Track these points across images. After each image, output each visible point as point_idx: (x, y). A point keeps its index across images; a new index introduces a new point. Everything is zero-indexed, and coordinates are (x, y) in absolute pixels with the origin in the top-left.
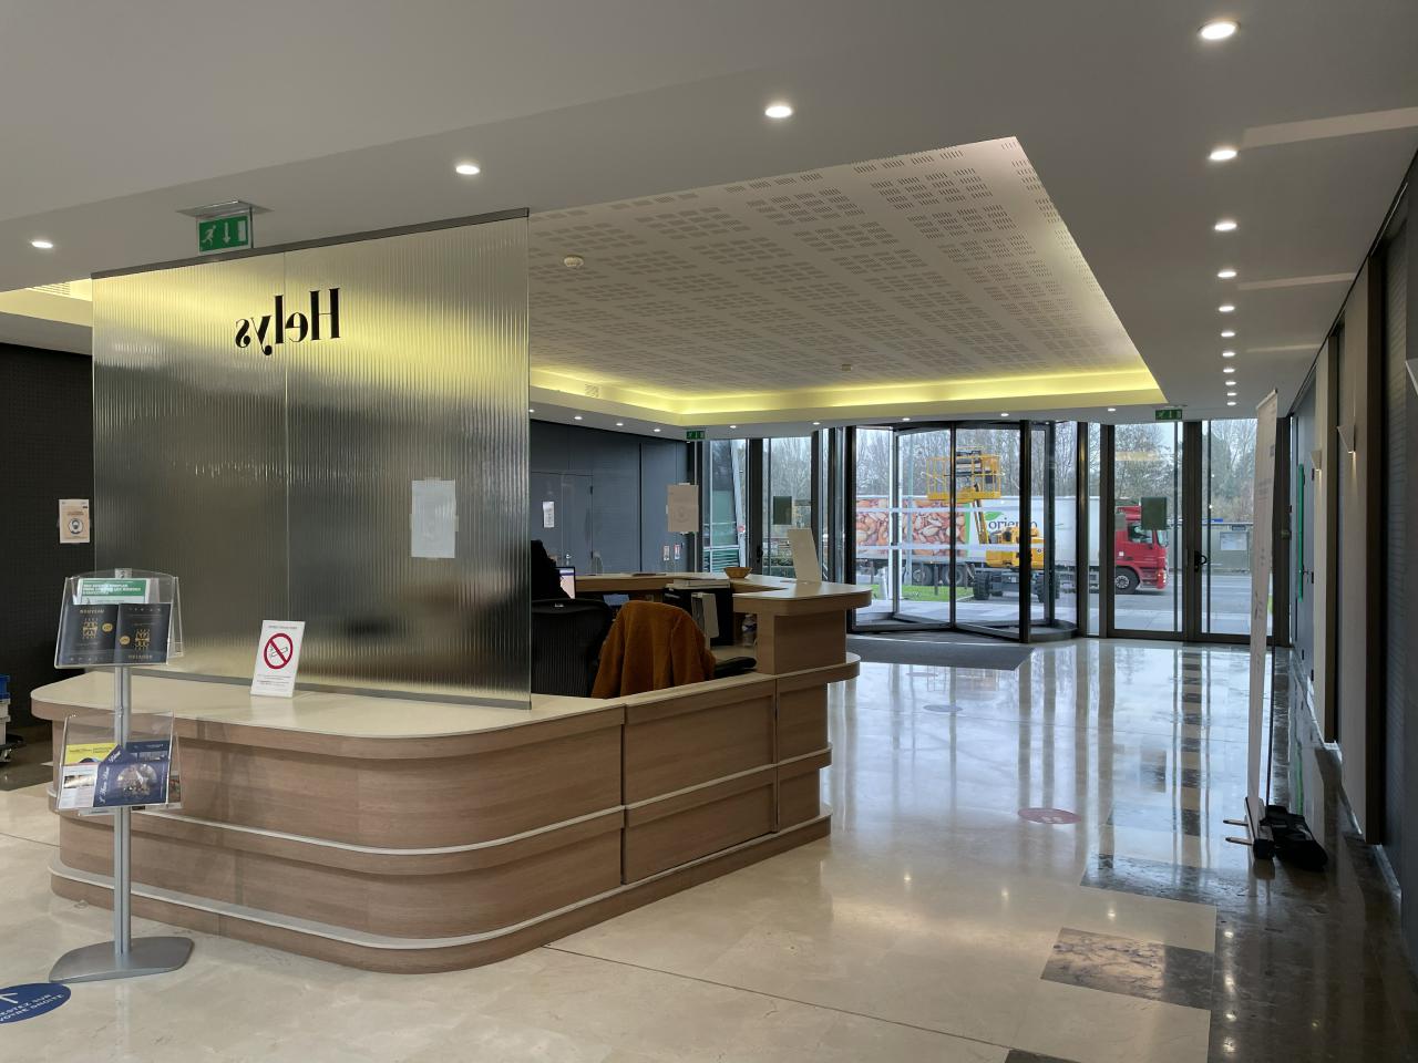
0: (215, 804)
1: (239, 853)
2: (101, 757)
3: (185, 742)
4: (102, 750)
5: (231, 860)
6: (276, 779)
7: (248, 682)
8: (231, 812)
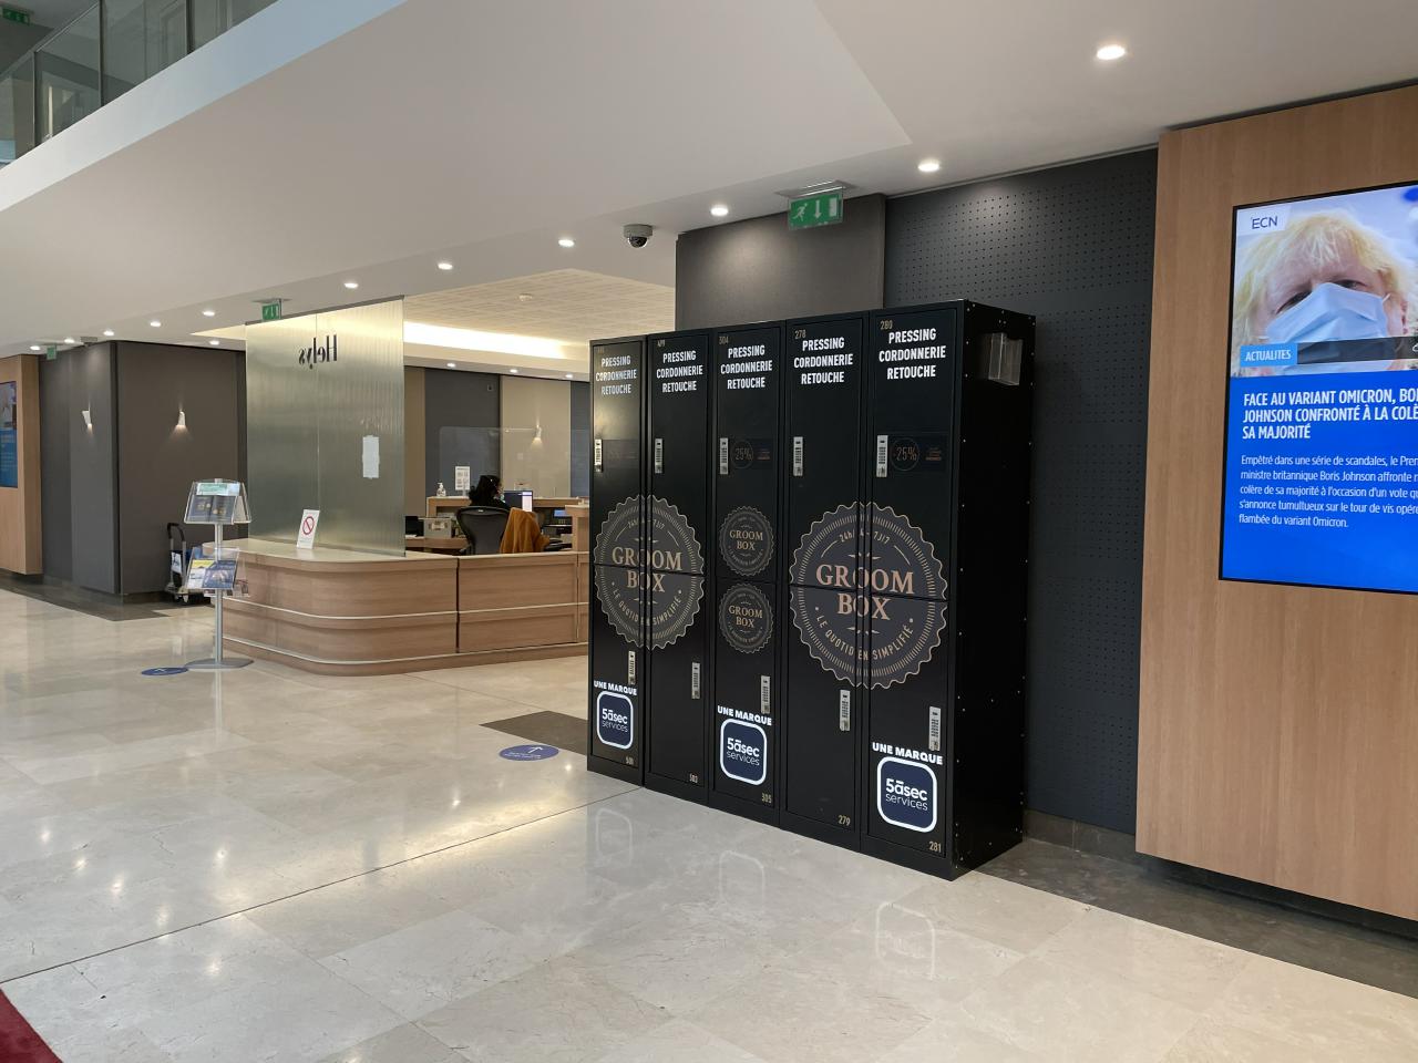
0: (266, 597)
1: (277, 621)
2: (207, 567)
3: (249, 565)
4: (207, 563)
5: (274, 624)
6: (286, 583)
7: (295, 543)
8: (271, 600)
